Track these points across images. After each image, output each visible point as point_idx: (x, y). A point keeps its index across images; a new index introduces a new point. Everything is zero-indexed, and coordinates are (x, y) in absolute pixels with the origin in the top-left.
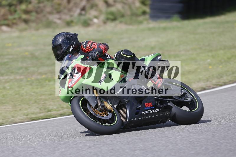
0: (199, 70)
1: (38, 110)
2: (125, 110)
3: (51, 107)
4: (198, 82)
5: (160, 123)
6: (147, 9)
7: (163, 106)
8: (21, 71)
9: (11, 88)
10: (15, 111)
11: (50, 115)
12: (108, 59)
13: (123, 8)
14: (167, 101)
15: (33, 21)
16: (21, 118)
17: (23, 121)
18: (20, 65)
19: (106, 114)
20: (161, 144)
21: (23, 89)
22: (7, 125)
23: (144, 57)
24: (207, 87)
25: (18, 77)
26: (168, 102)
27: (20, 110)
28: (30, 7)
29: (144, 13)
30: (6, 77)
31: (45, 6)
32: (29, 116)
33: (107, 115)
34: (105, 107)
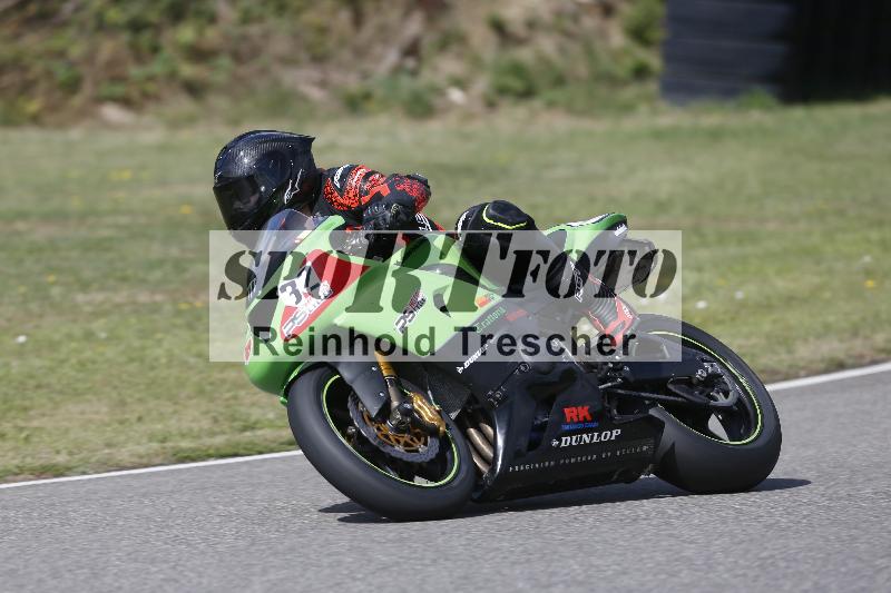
0: (827, 295)
1: (206, 424)
2: (490, 430)
3: (256, 414)
4: (819, 337)
5: (617, 482)
6: (653, 60)
7: (630, 418)
8: (157, 275)
9: (113, 338)
10: (121, 422)
11: (252, 443)
13: (562, 50)
14: (647, 402)
15: (220, 90)
16: (141, 450)
17: (145, 461)
18: (156, 251)
20: (649, 565)
21: (159, 342)
22: (84, 473)
24: (850, 357)
25: (143, 297)
26: (650, 406)
27: (140, 419)
28: (212, 36)
29: (641, 73)
30: (99, 297)
31: (266, 36)
32: (169, 444)
34: (417, 416)
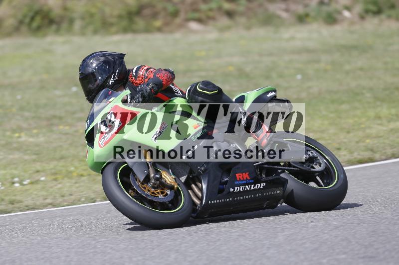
2: (200, 185)
5: (266, 208)
7: (271, 178)
12: (177, 96)
14: (279, 171)
15: (242, 14)
19: (162, 193)
23: (243, 94)
26: (281, 173)
33: (164, 194)
34: (163, 181)
